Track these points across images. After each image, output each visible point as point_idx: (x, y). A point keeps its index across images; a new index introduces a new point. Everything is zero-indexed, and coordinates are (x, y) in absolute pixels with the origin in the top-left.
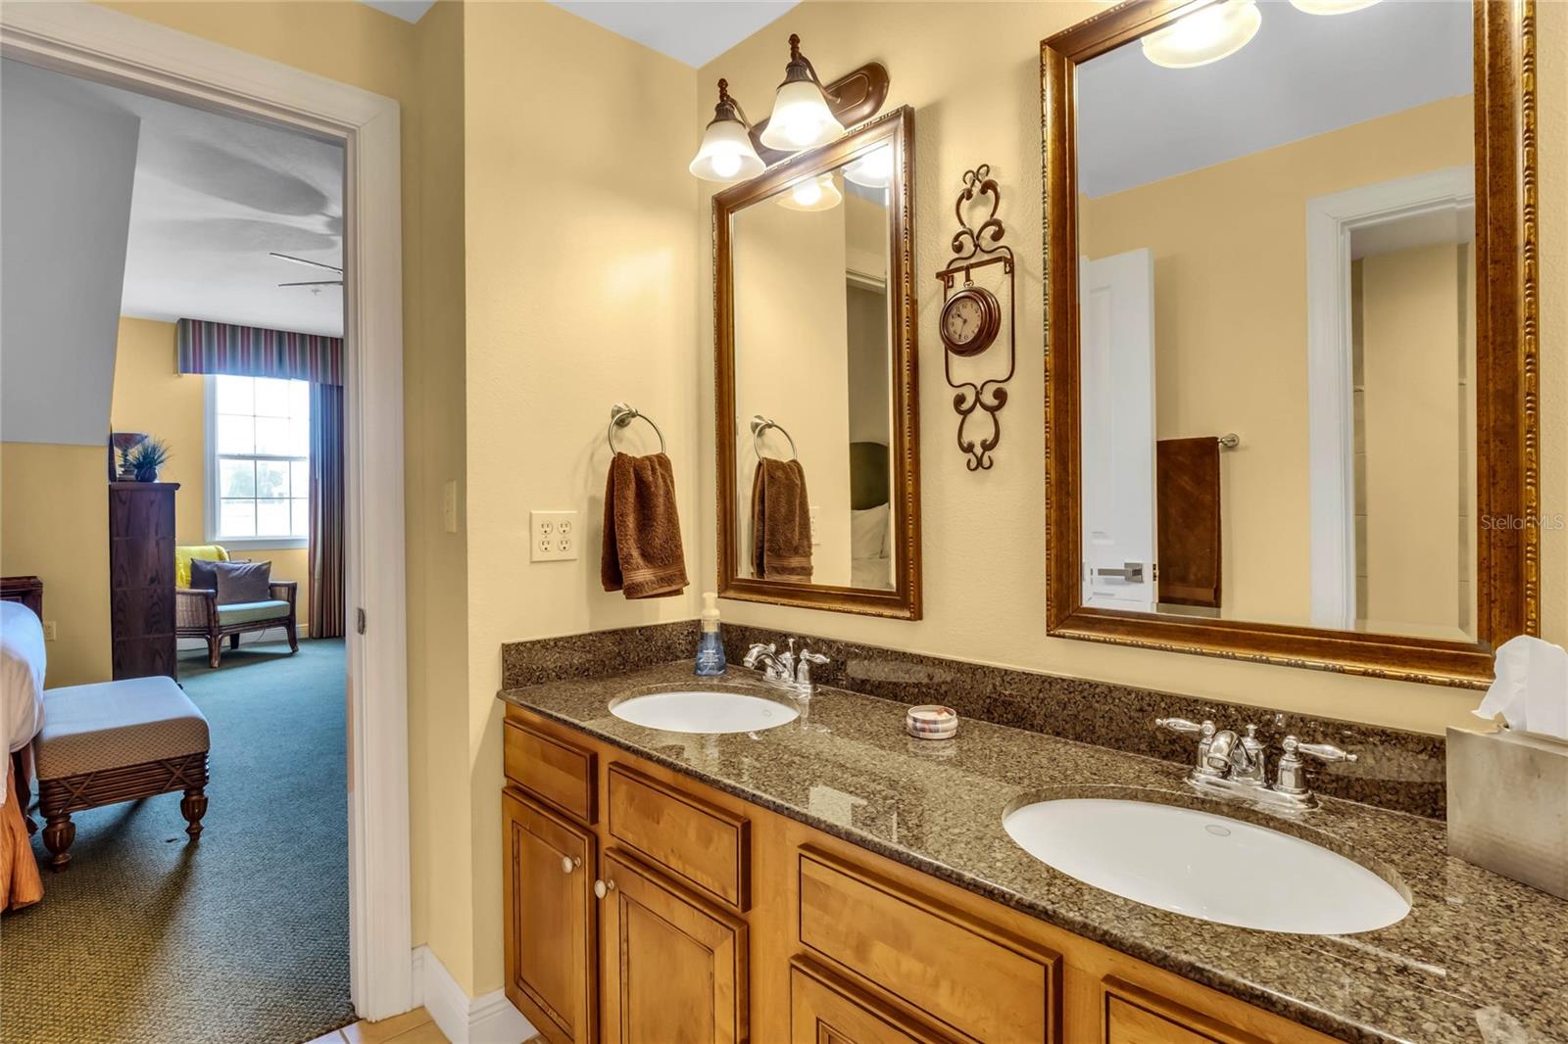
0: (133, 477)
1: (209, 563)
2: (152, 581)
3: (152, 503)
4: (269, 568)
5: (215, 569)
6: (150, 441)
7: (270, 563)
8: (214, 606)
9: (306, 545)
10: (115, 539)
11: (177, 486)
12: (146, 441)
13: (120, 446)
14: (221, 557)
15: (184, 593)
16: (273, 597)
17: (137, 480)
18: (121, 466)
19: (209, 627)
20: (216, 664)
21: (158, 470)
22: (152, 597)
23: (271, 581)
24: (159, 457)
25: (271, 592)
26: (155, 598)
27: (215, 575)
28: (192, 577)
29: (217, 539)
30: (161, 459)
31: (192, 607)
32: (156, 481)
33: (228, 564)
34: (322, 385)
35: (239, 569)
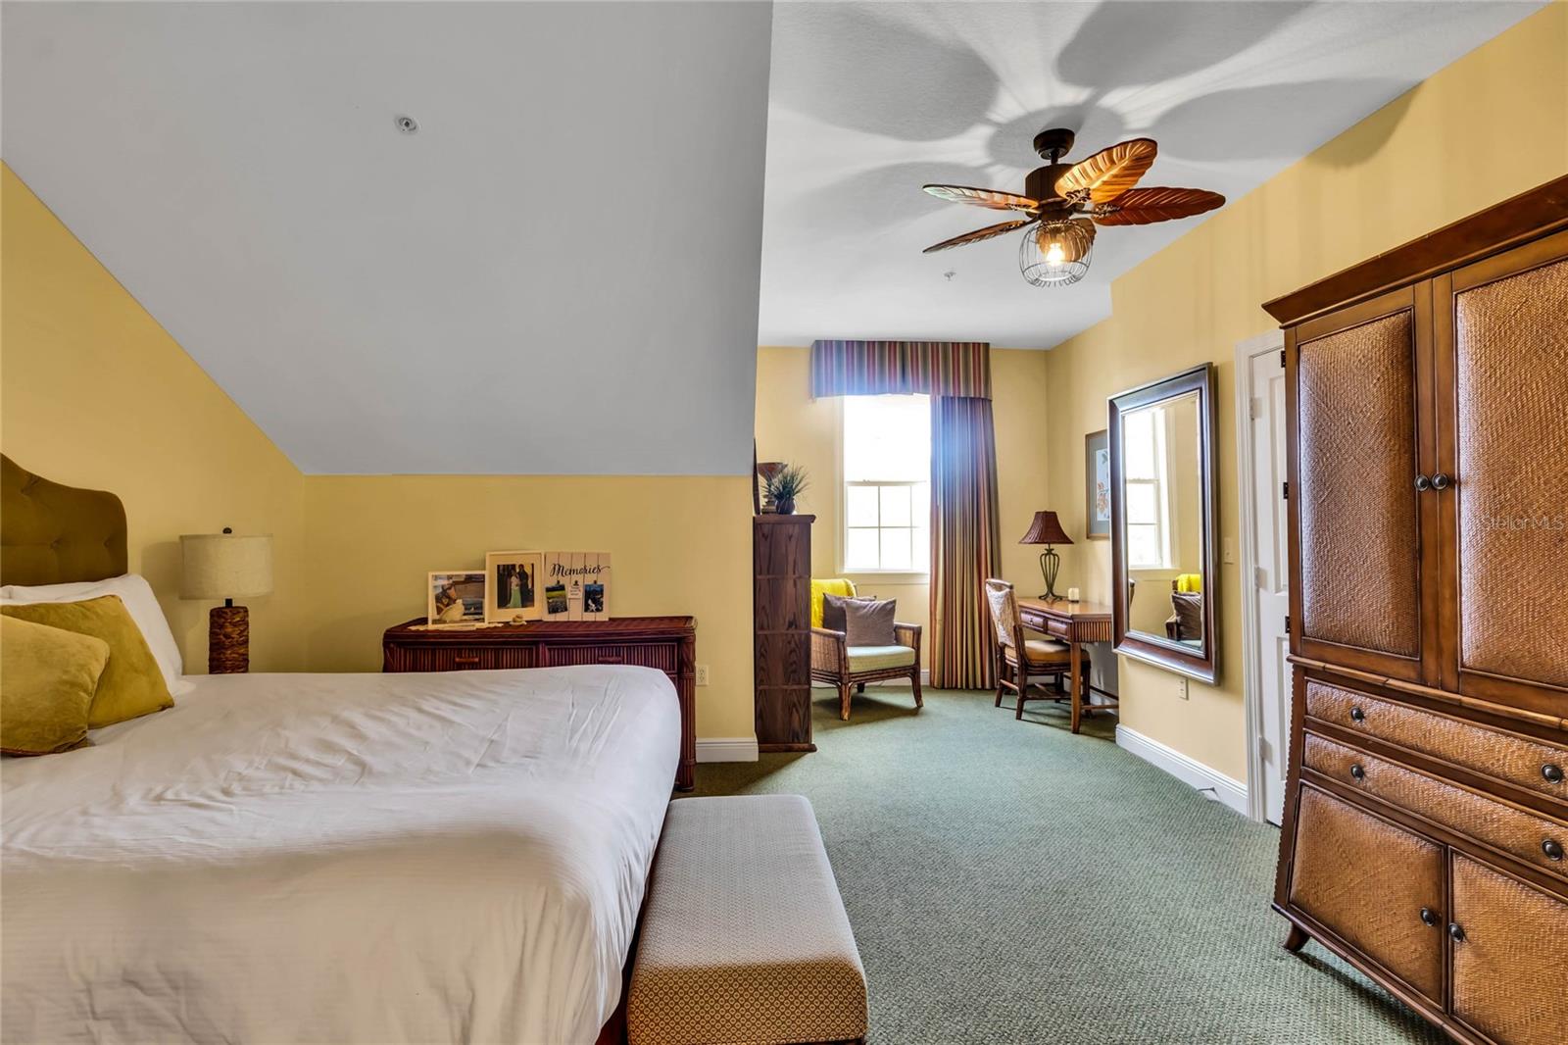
0: (774, 508)
1: (839, 599)
2: (791, 624)
3: (790, 537)
4: (894, 607)
5: (844, 605)
6: (788, 470)
7: (894, 602)
8: (845, 650)
9: (927, 580)
10: (758, 577)
11: (812, 518)
12: (786, 470)
13: (763, 475)
14: (849, 593)
15: (817, 633)
16: (898, 642)
17: (777, 512)
18: (765, 497)
19: (839, 673)
20: (846, 717)
21: (797, 500)
22: (789, 643)
23: (896, 622)
24: (797, 485)
25: (895, 636)
26: (793, 645)
27: (844, 612)
28: (824, 614)
29: (846, 571)
30: (799, 488)
31: (824, 649)
32: (795, 513)
33: (856, 601)
34: (943, 398)
35: (865, 607)
